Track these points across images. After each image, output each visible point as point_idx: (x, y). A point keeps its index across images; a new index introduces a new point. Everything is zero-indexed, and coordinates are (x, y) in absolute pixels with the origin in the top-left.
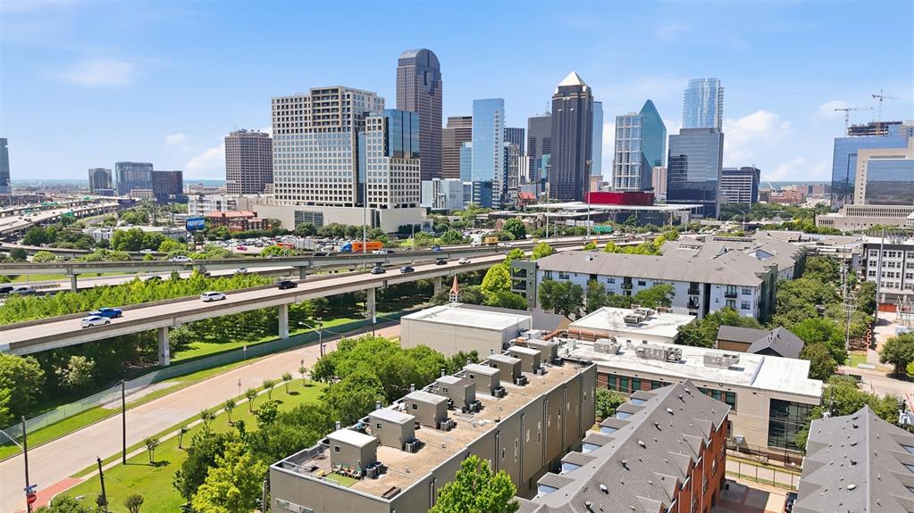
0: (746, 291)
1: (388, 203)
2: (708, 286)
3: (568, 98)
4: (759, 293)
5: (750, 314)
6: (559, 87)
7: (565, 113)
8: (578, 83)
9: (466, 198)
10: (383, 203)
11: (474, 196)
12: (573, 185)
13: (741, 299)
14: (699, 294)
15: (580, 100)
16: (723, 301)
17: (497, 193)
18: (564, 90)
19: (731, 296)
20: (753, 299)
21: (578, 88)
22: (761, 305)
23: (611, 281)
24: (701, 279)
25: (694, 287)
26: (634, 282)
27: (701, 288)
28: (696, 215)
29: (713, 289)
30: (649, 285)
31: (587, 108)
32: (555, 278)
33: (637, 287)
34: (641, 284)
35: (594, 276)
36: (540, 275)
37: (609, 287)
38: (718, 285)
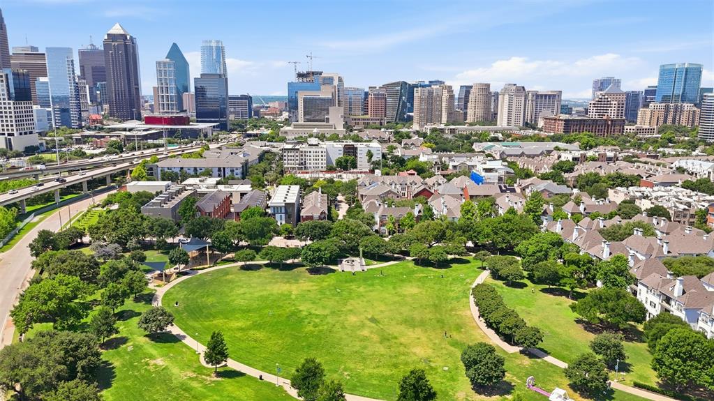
0: (237, 169)
1: (15, 132)
2: (224, 168)
3: (116, 44)
4: (241, 170)
5: (239, 176)
6: (108, 35)
7: (115, 55)
8: (122, 32)
9: (49, 120)
10: (10, 132)
11: (55, 119)
13: (236, 172)
14: (221, 171)
15: (126, 46)
16: (230, 173)
17: (75, 115)
18: (112, 37)
19: (232, 171)
20: (239, 171)
21: (124, 37)
22: (243, 173)
24: (222, 166)
25: (219, 169)
26: (198, 169)
28: (216, 129)
29: (226, 169)
30: (203, 170)
31: (131, 51)
32: (166, 170)
33: (199, 171)
34: (201, 169)
35: (182, 168)
36: (159, 169)
37: (188, 171)
38: (228, 168)
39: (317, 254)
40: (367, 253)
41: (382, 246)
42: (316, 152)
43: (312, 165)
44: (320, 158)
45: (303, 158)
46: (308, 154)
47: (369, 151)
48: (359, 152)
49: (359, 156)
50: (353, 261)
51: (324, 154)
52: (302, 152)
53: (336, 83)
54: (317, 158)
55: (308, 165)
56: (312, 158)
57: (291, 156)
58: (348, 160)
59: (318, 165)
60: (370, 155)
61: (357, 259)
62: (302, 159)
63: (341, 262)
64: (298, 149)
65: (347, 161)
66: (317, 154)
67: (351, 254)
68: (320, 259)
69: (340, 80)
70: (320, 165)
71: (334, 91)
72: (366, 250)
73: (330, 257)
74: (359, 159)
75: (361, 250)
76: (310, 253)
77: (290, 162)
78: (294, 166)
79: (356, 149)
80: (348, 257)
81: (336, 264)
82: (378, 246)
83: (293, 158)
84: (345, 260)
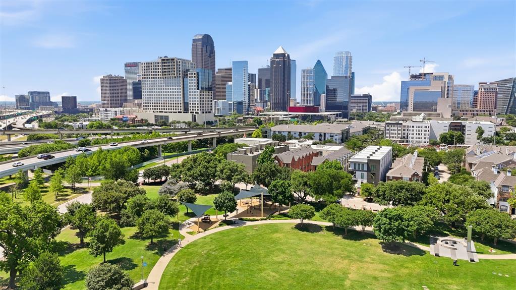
0: (336, 135)
2: (325, 134)
3: (278, 60)
4: (341, 136)
5: (337, 141)
6: (274, 54)
7: (277, 67)
8: (283, 52)
9: (230, 110)
11: (234, 109)
12: (282, 104)
13: (335, 137)
14: (322, 136)
15: (284, 61)
16: (330, 138)
17: (245, 106)
18: (276, 56)
19: (332, 136)
20: (338, 137)
21: (284, 55)
22: (342, 140)
23: (295, 134)
24: (323, 131)
25: (320, 135)
26: (303, 134)
27: (323, 134)
29: (326, 134)
30: (307, 134)
32: (277, 133)
33: (303, 135)
34: (305, 134)
35: (289, 132)
36: (272, 133)
37: (294, 135)
38: (328, 133)
39: (396, 224)
40: (478, 233)
41: (507, 227)
42: (419, 127)
43: (414, 140)
44: (423, 132)
45: (406, 132)
46: (411, 129)
47: (480, 128)
48: (467, 129)
49: (467, 132)
50: (455, 243)
51: (427, 129)
52: (405, 126)
53: (446, 79)
54: (420, 132)
55: (410, 139)
56: (415, 132)
57: (394, 130)
58: (454, 136)
59: (420, 140)
60: (480, 132)
61: (461, 241)
62: (404, 134)
63: (435, 241)
64: (401, 124)
65: (452, 136)
66: (421, 129)
67: (451, 232)
68: (400, 232)
69: (450, 77)
70: (423, 140)
71: (443, 85)
72: (477, 230)
73: (418, 231)
74: (466, 136)
75: (469, 228)
76: (385, 220)
77: (392, 135)
78: (396, 139)
79: (464, 126)
80: (447, 235)
81: (427, 242)
82: (499, 226)
83: (395, 132)
84: (441, 239)
